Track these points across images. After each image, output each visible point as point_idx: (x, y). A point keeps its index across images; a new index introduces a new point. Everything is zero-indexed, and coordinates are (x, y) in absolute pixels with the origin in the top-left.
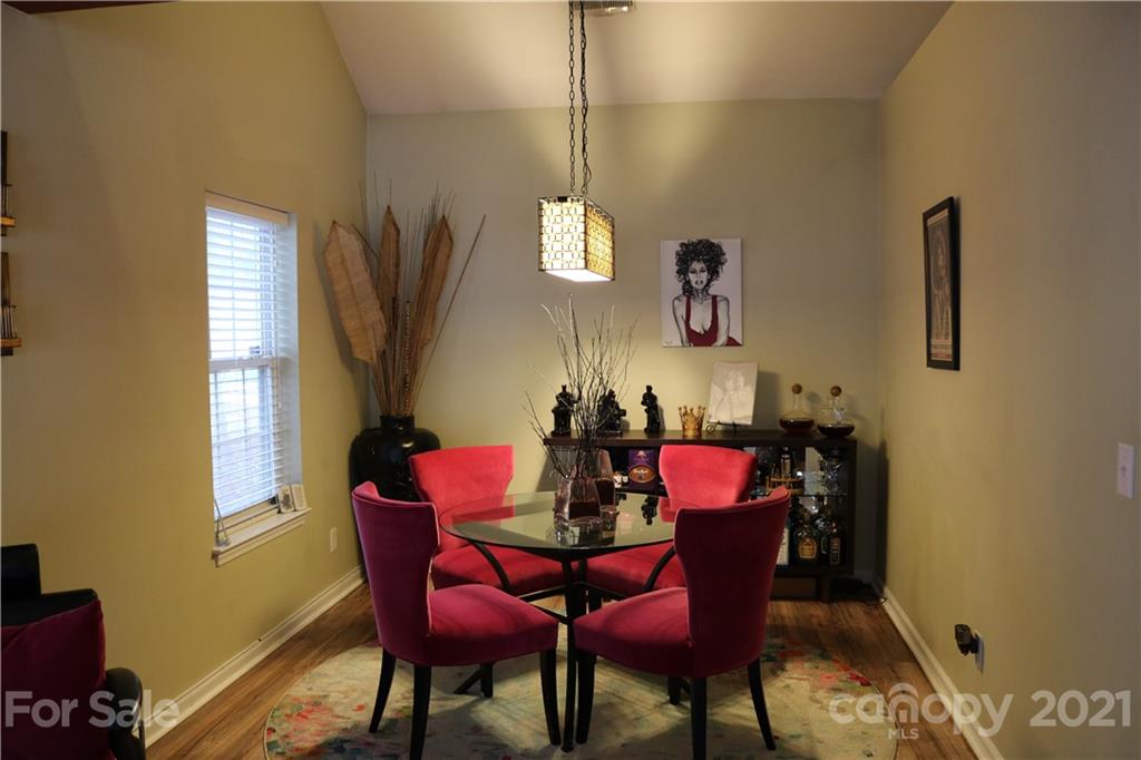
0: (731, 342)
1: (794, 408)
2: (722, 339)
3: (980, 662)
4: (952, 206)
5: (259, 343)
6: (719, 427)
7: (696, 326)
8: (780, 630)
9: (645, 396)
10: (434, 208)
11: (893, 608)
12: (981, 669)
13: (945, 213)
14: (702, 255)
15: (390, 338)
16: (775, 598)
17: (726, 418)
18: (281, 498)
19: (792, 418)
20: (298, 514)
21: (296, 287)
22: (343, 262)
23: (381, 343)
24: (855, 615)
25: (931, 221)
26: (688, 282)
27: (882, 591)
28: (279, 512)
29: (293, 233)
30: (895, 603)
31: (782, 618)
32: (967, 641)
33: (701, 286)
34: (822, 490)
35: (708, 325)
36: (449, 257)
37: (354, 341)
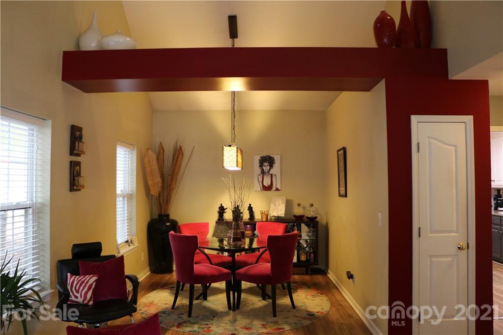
0: (277, 189)
1: (298, 211)
2: (274, 188)
3: (353, 281)
4: (344, 149)
5: (123, 189)
6: (273, 218)
7: (265, 184)
8: (295, 282)
9: (249, 207)
10: (176, 143)
11: (331, 276)
12: (354, 283)
13: (342, 151)
14: (267, 160)
15: (163, 187)
16: (293, 274)
17: (276, 214)
18: (130, 241)
19: (297, 215)
20: (135, 246)
21: (135, 170)
22: (149, 162)
23: (160, 189)
24: (319, 278)
25: (339, 153)
26: (263, 170)
27: (327, 271)
28: (129, 245)
29: (135, 152)
30: (332, 274)
31: (295, 279)
32: (350, 275)
33: (267, 171)
34: (307, 238)
35: (269, 184)
36: (182, 159)
37: (151, 188)
